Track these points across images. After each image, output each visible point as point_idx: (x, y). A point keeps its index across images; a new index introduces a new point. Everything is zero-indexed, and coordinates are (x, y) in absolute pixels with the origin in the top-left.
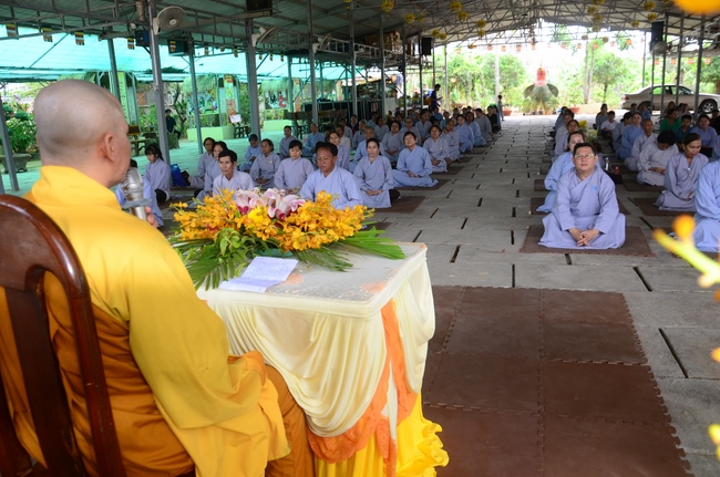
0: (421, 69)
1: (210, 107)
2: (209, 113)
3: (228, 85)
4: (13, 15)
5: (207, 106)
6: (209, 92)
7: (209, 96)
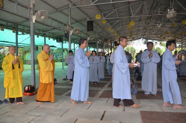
0: (114, 49)
1: (60, 57)
2: (60, 58)
3: (66, 51)
4: (24, 28)
5: (60, 56)
6: (61, 53)
7: (61, 54)
